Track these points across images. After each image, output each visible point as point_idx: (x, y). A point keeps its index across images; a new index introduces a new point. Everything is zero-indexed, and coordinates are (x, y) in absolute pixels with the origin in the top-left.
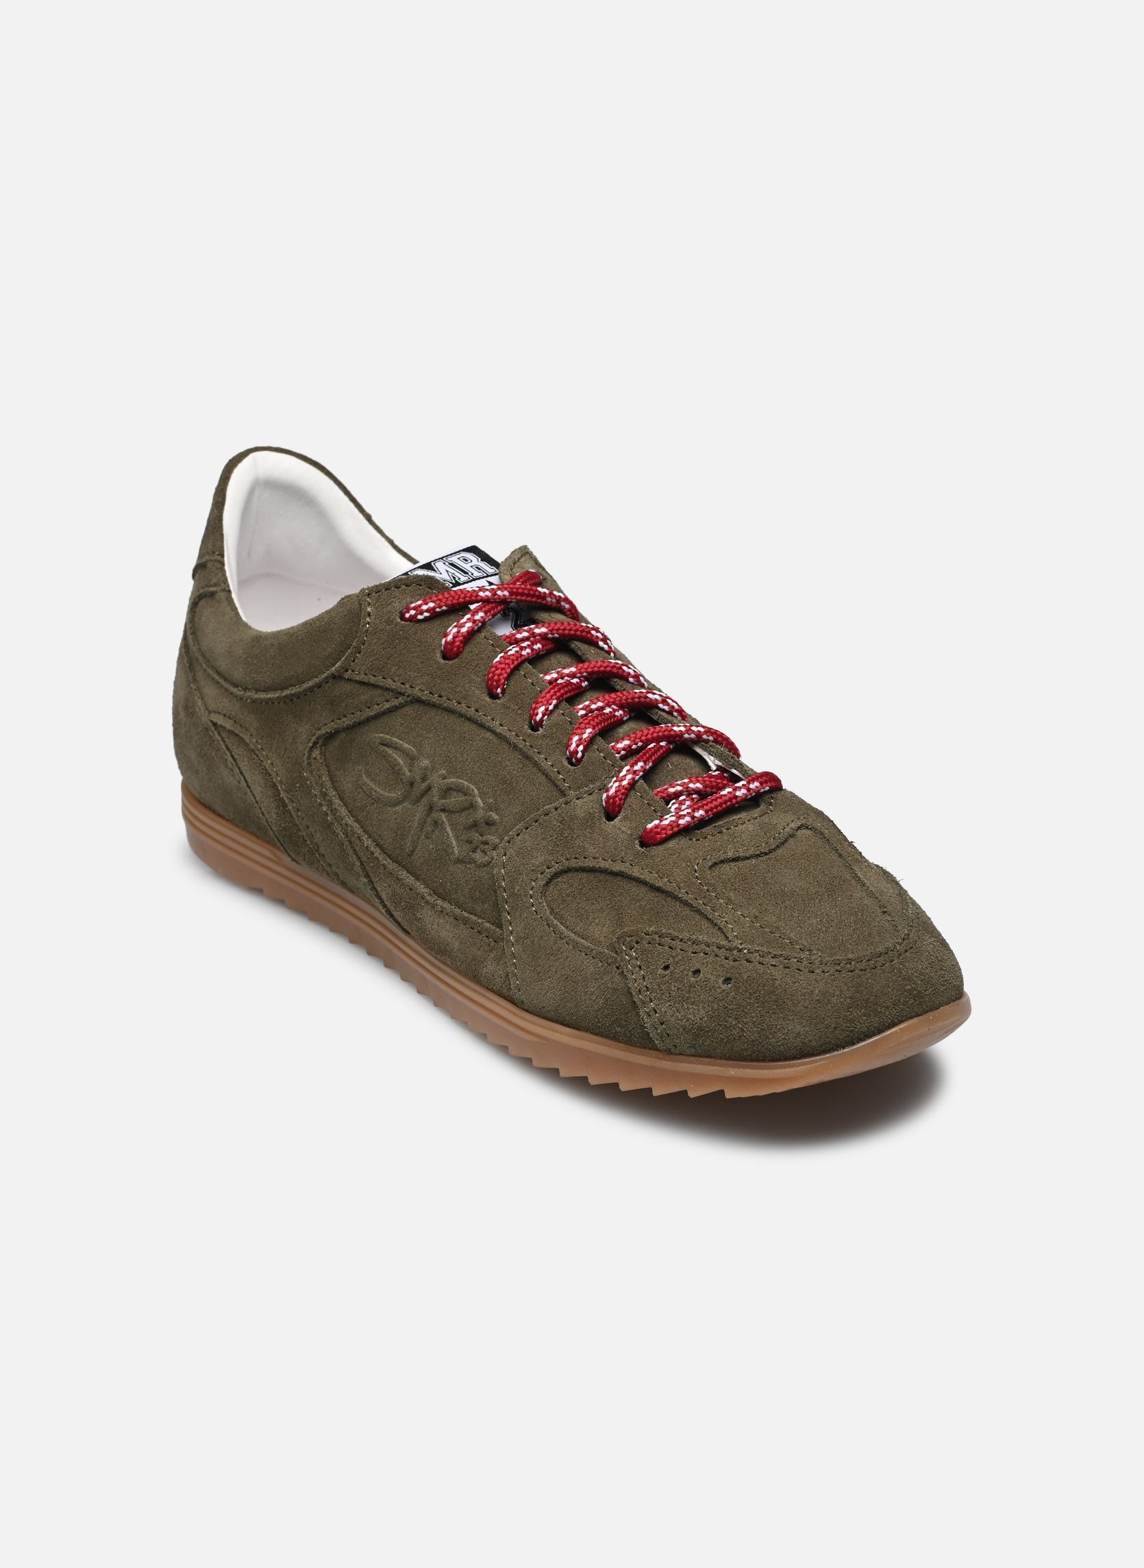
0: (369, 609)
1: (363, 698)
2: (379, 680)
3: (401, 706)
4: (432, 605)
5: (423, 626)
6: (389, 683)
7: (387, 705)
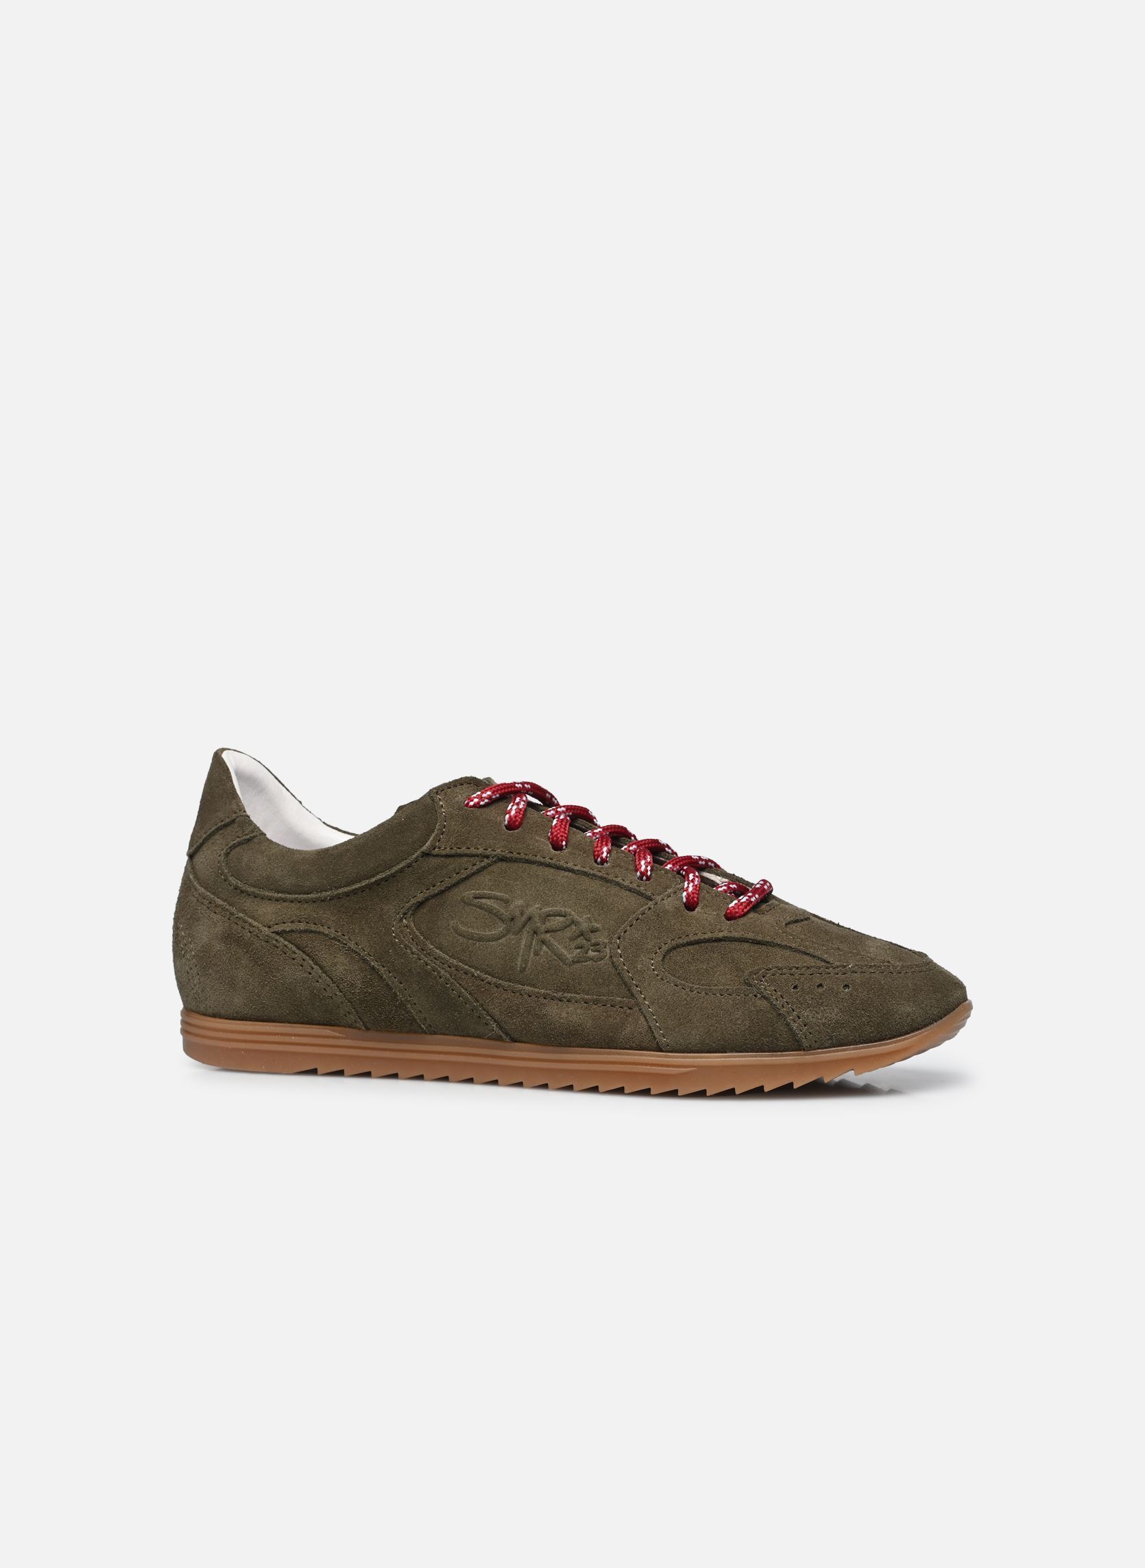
0: (441, 803)
1: (451, 867)
2: (464, 850)
3: (489, 865)
4: (489, 793)
5: (484, 810)
6: (473, 851)
7: (475, 868)
